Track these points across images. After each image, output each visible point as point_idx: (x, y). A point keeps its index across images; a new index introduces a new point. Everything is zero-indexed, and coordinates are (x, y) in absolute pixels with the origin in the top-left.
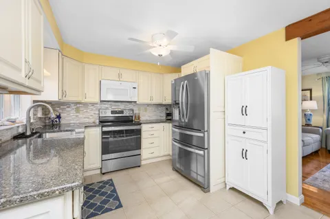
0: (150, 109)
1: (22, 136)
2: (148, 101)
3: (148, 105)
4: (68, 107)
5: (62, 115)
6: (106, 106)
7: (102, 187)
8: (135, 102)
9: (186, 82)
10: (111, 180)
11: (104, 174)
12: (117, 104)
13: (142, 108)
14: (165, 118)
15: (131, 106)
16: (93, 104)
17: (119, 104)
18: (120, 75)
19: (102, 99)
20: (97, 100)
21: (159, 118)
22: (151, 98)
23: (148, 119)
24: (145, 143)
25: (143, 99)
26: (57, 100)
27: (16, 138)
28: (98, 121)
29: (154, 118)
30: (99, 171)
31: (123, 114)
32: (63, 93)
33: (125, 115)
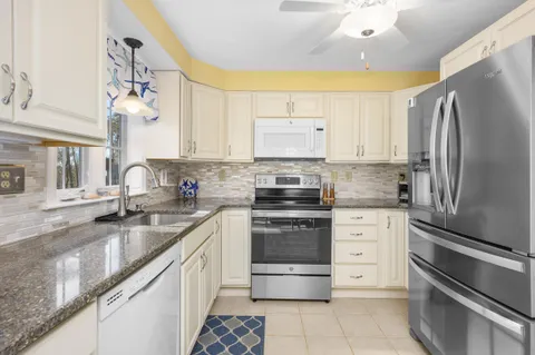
0: (357, 174)
1: (111, 218)
2: (353, 158)
3: (355, 166)
4: (209, 171)
5: (200, 183)
6: (268, 168)
7: (241, 331)
8: (324, 159)
9: (452, 95)
10: (262, 319)
11: (255, 300)
12: (288, 164)
13: (342, 172)
14: (396, 196)
15: (316, 169)
16: (246, 165)
17: (292, 164)
18: (290, 107)
19: (257, 156)
20: (248, 158)
21: (381, 196)
22: (360, 151)
23: (354, 196)
24: (340, 250)
25: (341, 152)
26: (177, 157)
27: (100, 220)
28: (254, 196)
29: (369, 195)
30: (246, 293)
31: (299, 183)
32: (191, 145)
33: (302, 186)
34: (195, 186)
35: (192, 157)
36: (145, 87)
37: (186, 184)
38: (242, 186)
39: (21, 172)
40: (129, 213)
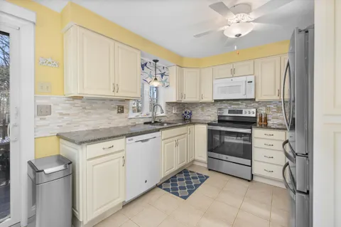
6: (226, 105)
8: (254, 99)
10: (207, 177)
11: (210, 170)
12: (237, 102)
13: (273, 107)
15: (255, 104)
16: (214, 104)
17: (240, 102)
18: (233, 71)
19: (214, 99)
20: (211, 100)
28: (217, 119)
31: (242, 113)
32: (182, 96)
33: (243, 115)
34: (190, 114)
35: (183, 101)
36: (162, 75)
37: (186, 113)
38: (212, 115)
39: (123, 107)
40: (156, 122)
